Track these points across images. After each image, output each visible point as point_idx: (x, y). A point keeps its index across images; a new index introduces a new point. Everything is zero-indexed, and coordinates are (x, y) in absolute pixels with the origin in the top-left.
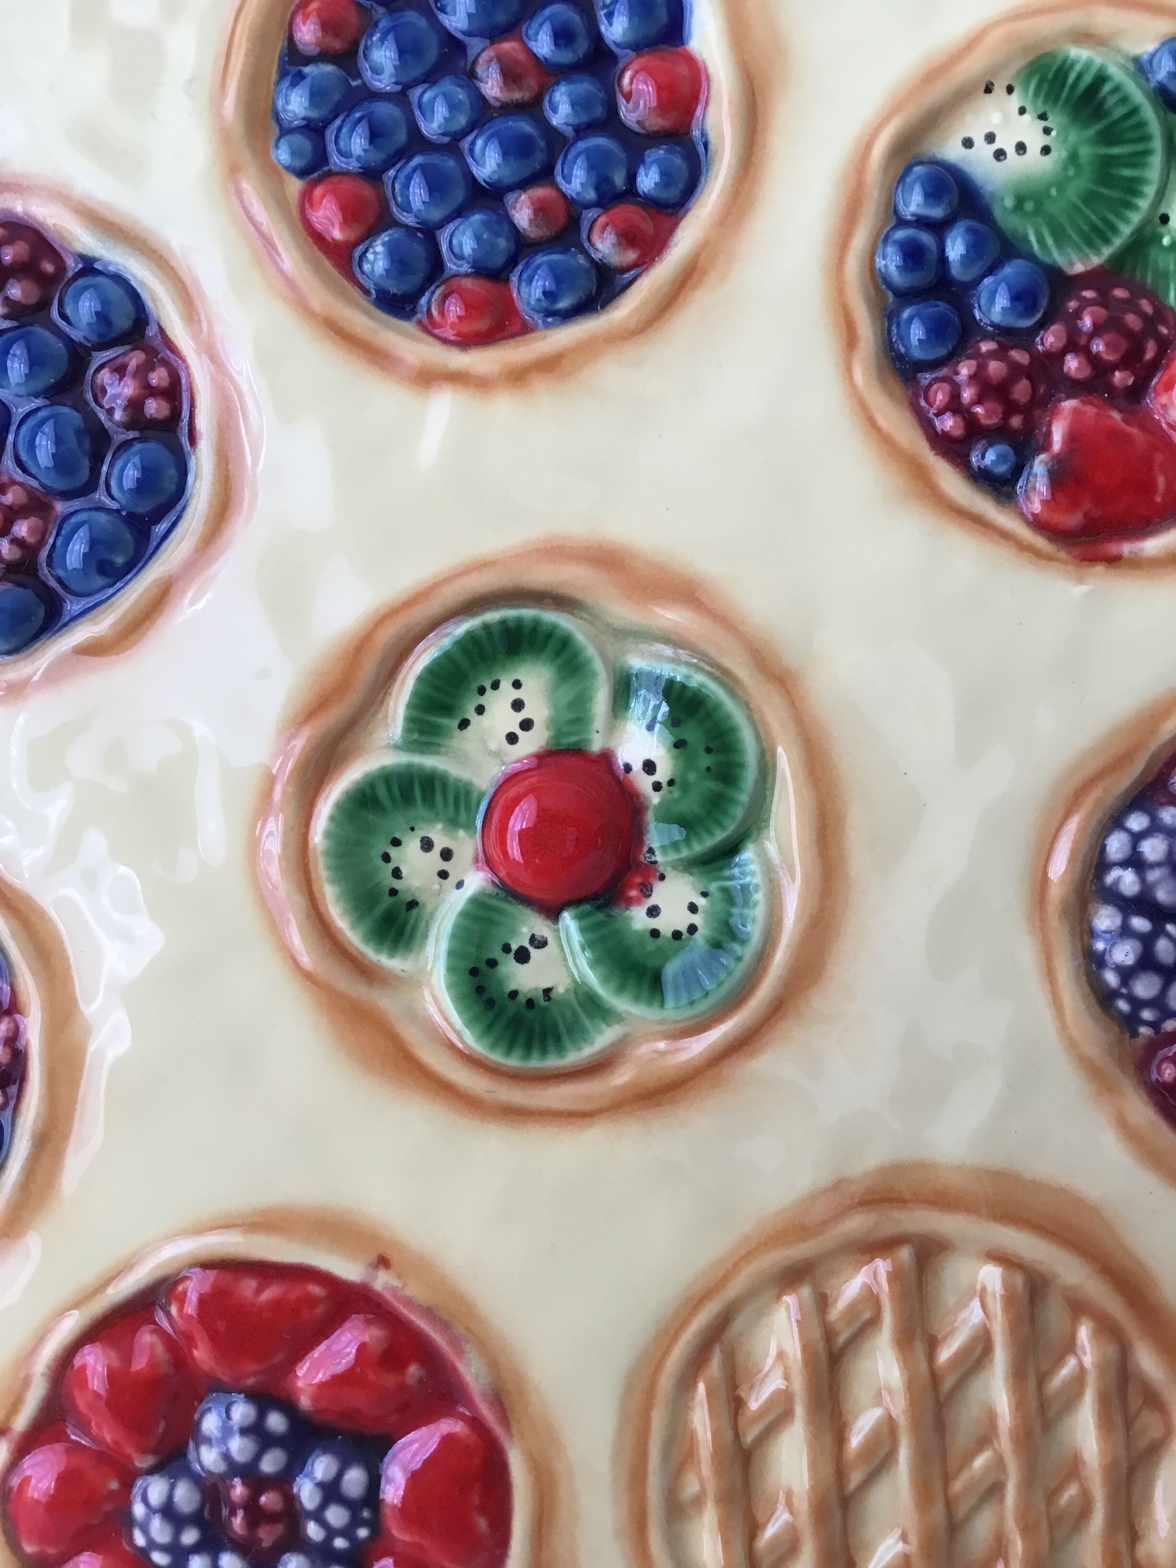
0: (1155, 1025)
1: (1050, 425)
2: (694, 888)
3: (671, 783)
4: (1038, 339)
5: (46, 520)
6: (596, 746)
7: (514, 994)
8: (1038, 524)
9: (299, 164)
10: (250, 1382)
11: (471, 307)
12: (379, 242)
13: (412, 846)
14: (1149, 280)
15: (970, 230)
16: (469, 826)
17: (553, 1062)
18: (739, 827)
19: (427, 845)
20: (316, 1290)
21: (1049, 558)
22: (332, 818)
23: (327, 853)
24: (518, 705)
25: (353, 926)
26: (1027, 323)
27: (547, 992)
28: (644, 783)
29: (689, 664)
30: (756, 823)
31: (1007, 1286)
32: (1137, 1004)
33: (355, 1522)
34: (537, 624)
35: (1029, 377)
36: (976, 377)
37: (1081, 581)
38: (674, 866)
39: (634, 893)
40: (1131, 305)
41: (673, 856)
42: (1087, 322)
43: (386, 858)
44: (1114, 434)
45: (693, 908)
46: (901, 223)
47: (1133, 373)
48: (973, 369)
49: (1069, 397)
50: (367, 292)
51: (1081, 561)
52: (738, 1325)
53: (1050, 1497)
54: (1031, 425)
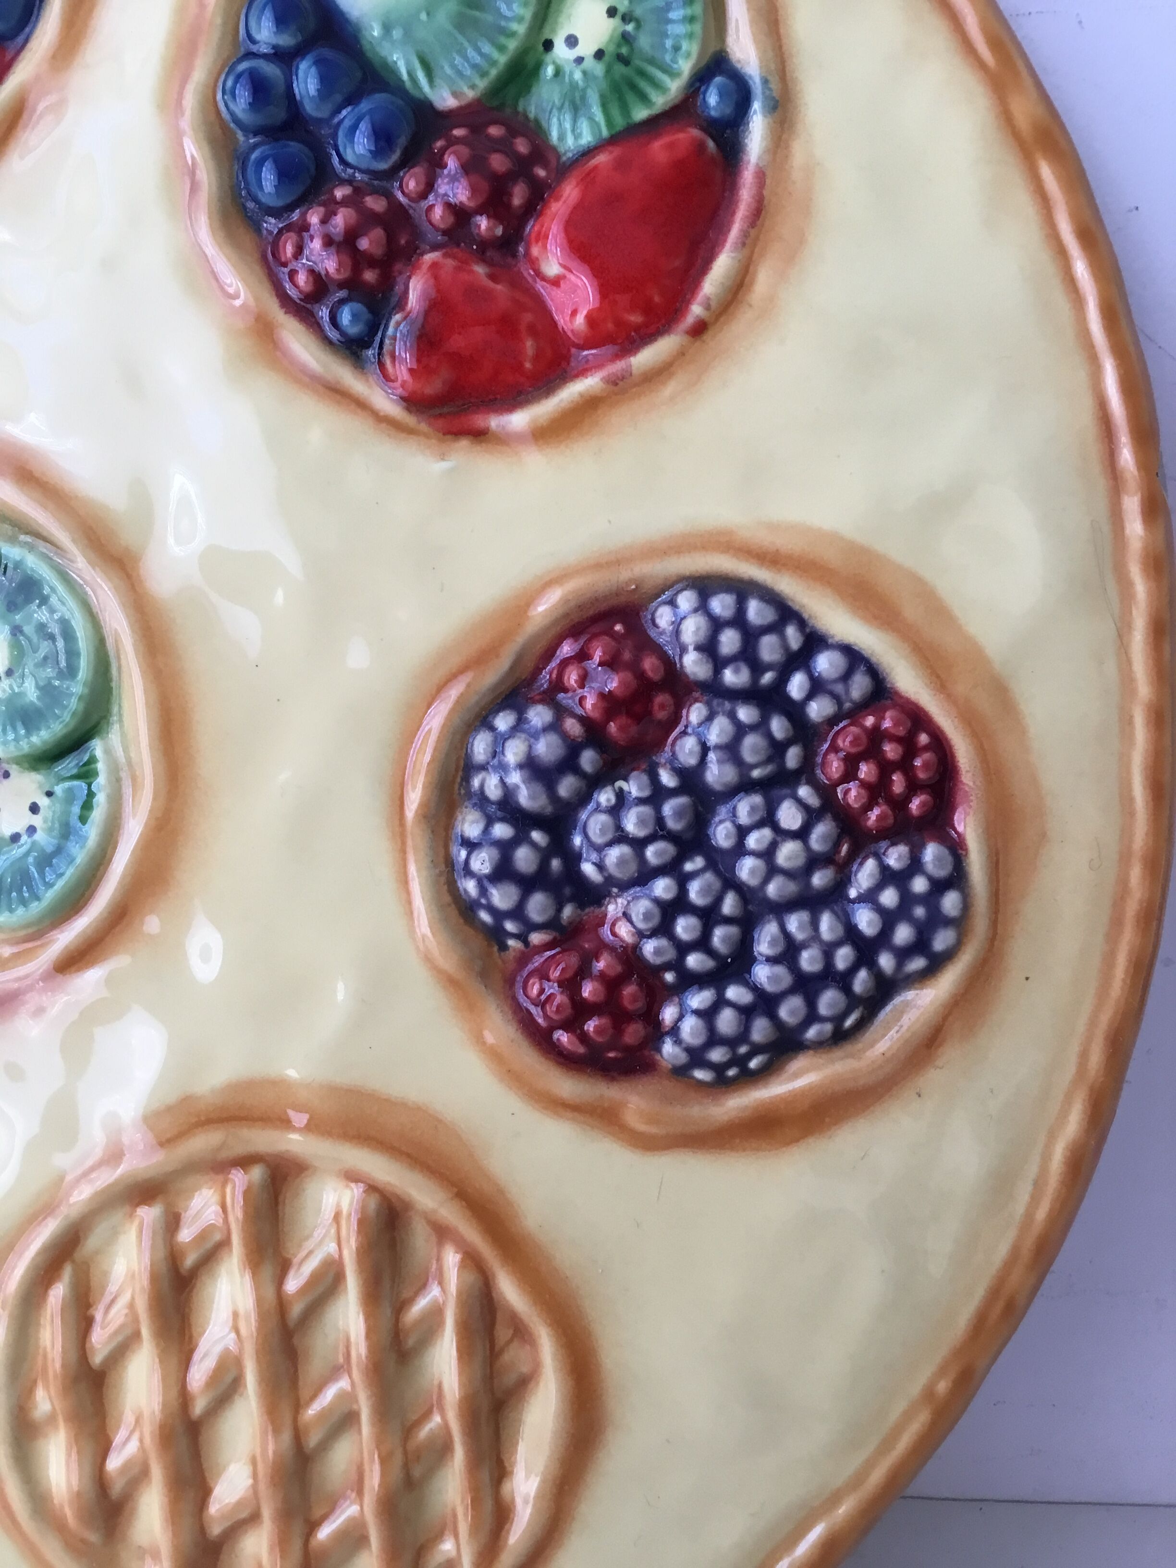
0: (522, 937)
1: (410, 277)
2: (39, 787)
3: (8, 674)
4: (397, 184)
8: (407, 398)
15: (323, 61)
18: (89, 717)
21: (409, 431)
26: (386, 165)
29: (20, 544)
30: (101, 717)
31: (362, 1209)
32: (499, 915)
35: (384, 226)
36: (327, 226)
37: (443, 457)
38: (16, 763)
41: (17, 751)
42: (451, 163)
44: (474, 292)
45: (34, 809)
46: (247, 53)
47: (502, 220)
48: (324, 215)
49: (432, 248)
51: (444, 434)
52: (92, 1242)
53: (409, 1431)
54: (387, 282)
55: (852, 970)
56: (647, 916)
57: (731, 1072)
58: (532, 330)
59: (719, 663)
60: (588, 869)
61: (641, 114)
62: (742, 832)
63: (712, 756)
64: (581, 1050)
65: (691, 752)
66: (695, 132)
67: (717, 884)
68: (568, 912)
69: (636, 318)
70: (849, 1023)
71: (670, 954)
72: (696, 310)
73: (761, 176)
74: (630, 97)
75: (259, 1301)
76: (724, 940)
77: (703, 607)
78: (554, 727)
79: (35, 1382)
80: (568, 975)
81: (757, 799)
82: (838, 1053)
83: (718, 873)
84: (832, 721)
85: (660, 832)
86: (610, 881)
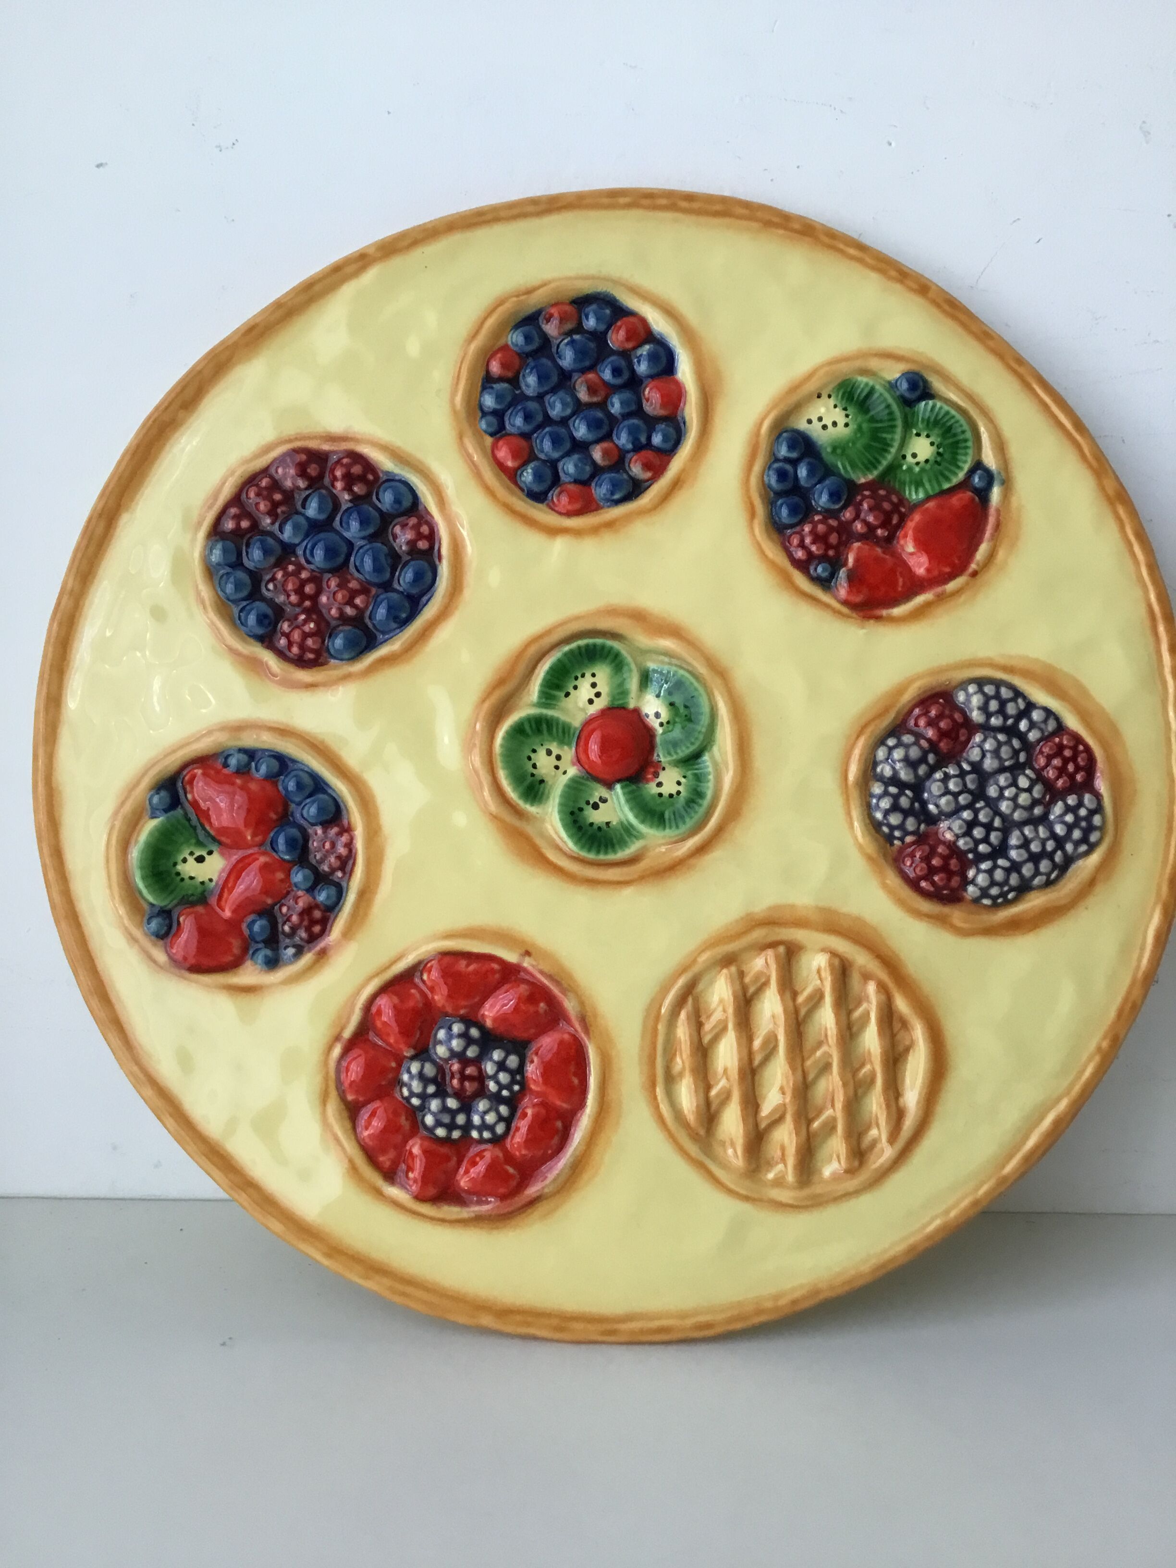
0: (901, 839)
1: (848, 554)
2: (680, 774)
3: (668, 723)
4: (842, 514)
5: (368, 597)
6: (632, 706)
7: (592, 824)
8: (845, 603)
9: (491, 430)
10: (462, 1012)
11: (572, 498)
12: (529, 467)
13: (542, 753)
14: (897, 486)
15: (809, 464)
16: (569, 744)
17: (611, 857)
18: (701, 744)
19: (549, 753)
20: (496, 966)
21: (848, 617)
22: (504, 738)
23: (502, 755)
24: (594, 685)
25: (514, 790)
26: (837, 507)
27: (608, 824)
28: (655, 723)
29: (676, 665)
30: (709, 742)
31: (831, 965)
32: (892, 828)
33: (513, 1081)
34: (603, 647)
35: (838, 533)
36: (813, 532)
37: (863, 628)
38: (670, 763)
39: (650, 776)
40: (887, 498)
41: (669, 758)
42: (865, 506)
43: (529, 758)
44: (877, 559)
45: (679, 783)
46: (777, 460)
47: (887, 530)
48: (811, 527)
49: (858, 541)
50: (522, 490)
51: (863, 618)
52: (700, 987)
53: (855, 1072)
54: (838, 555)
55: (1054, 852)
56: (960, 827)
57: (1000, 900)
58: (901, 574)
59: (989, 715)
60: (931, 807)
61: (946, 486)
62: (1002, 789)
63: (988, 755)
64: (932, 889)
65: (977, 755)
66: (970, 494)
67: (991, 813)
68: (923, 826)
69: (947, 570)
70: (1053, 876)
71: (971, 845)
72: (973, 566)
73: (998, 511)
74: (941, 478)
75: (785, 1011)
76: (996, 837)
77: (981, 690)
78: (916, 743)
79: (675, 1055)
80: (926, 854)
81: (1008, 775)
82: (1048, 890)
83: (991, 808)
84: (1039, 741)
85: (965, 790)
86: (941, 813)
